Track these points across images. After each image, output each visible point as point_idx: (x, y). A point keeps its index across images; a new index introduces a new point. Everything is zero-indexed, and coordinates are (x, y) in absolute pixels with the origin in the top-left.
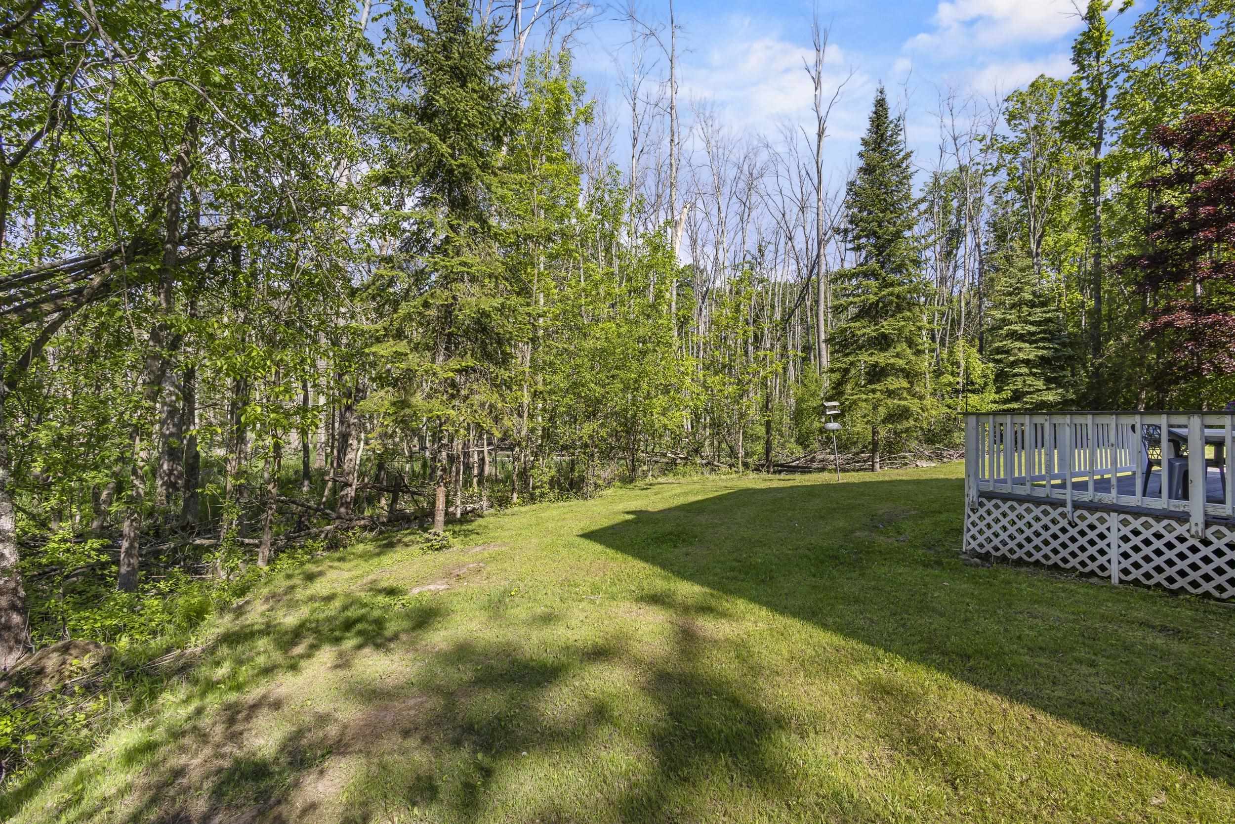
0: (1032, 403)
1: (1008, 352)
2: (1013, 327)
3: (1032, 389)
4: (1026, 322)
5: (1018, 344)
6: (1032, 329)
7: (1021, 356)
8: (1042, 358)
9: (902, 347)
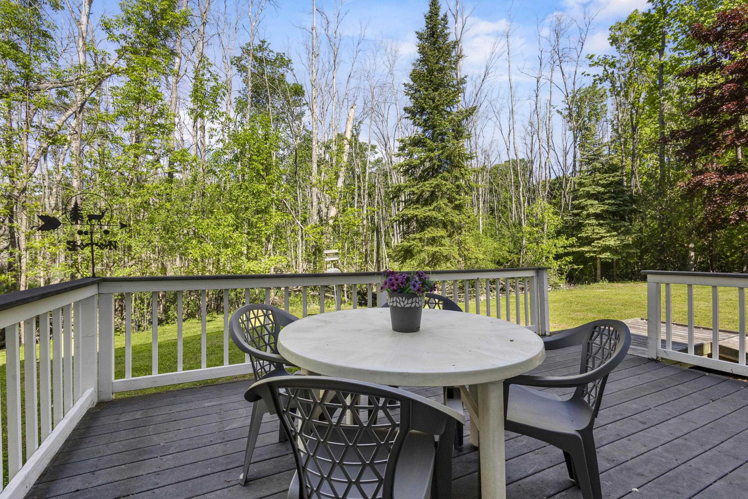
0: (599, 247)
1: (583, 208)
2: (586, 189)
3: (598, 236)
4: (598, 185)
5: (589, 202)
6: (602, 189)
7: (591, 210)
8: (607, 211)
9: (442, 202)
